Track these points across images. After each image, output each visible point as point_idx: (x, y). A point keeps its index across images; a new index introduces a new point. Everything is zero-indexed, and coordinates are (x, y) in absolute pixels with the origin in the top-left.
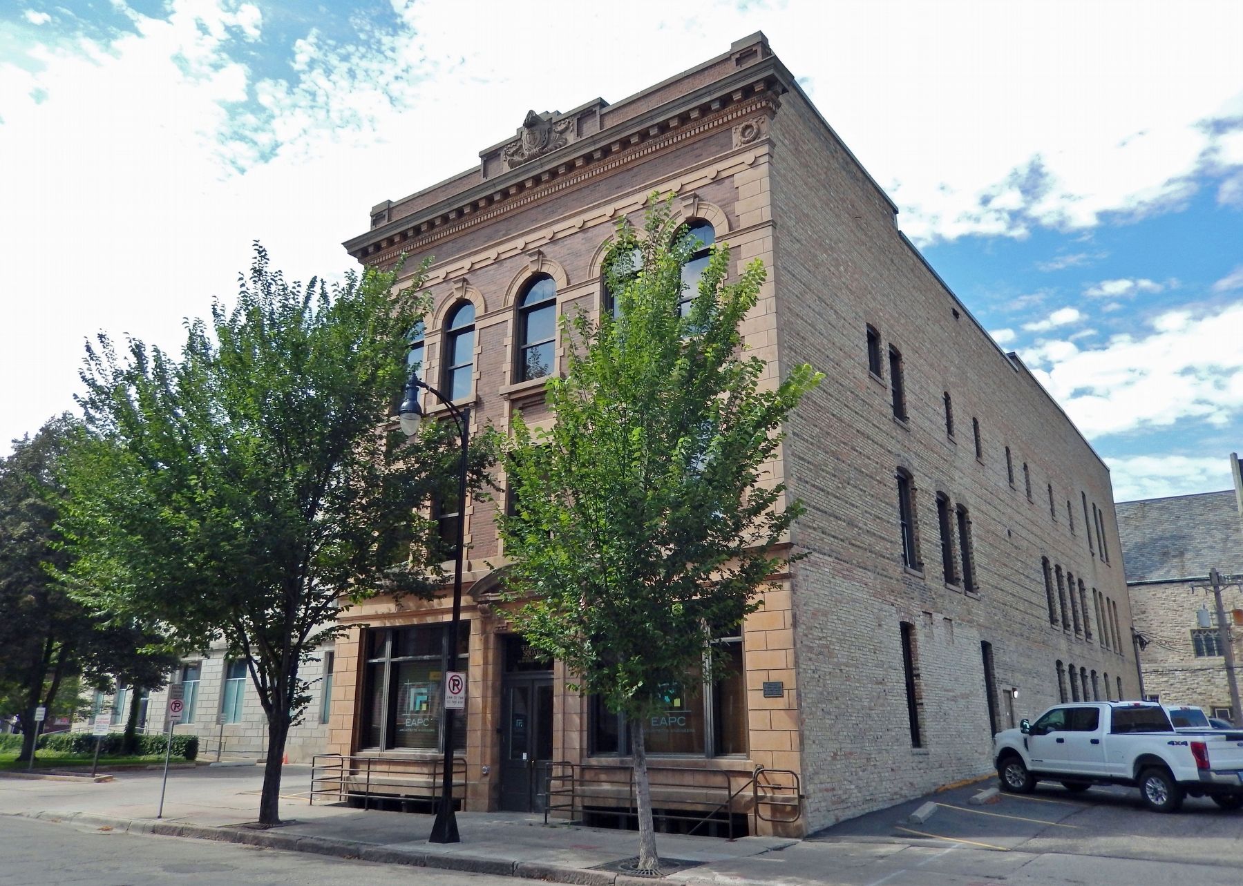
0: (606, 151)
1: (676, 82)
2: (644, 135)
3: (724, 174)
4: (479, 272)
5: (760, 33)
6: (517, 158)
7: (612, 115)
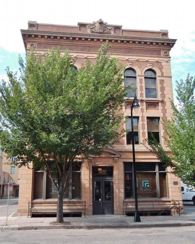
0: (128, 42)
1: (145, 32)
2: (140, 42)
3: (159, 61)
4: (78, 59)
5: (167, 31)
6: (93, 30)
7: (125, 32)
